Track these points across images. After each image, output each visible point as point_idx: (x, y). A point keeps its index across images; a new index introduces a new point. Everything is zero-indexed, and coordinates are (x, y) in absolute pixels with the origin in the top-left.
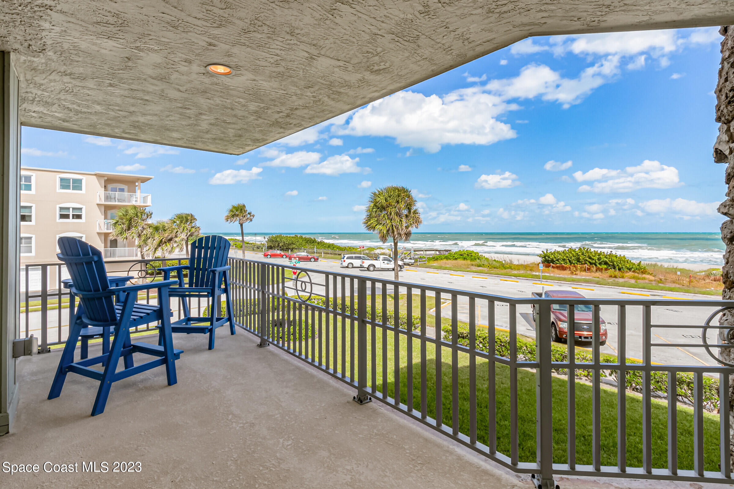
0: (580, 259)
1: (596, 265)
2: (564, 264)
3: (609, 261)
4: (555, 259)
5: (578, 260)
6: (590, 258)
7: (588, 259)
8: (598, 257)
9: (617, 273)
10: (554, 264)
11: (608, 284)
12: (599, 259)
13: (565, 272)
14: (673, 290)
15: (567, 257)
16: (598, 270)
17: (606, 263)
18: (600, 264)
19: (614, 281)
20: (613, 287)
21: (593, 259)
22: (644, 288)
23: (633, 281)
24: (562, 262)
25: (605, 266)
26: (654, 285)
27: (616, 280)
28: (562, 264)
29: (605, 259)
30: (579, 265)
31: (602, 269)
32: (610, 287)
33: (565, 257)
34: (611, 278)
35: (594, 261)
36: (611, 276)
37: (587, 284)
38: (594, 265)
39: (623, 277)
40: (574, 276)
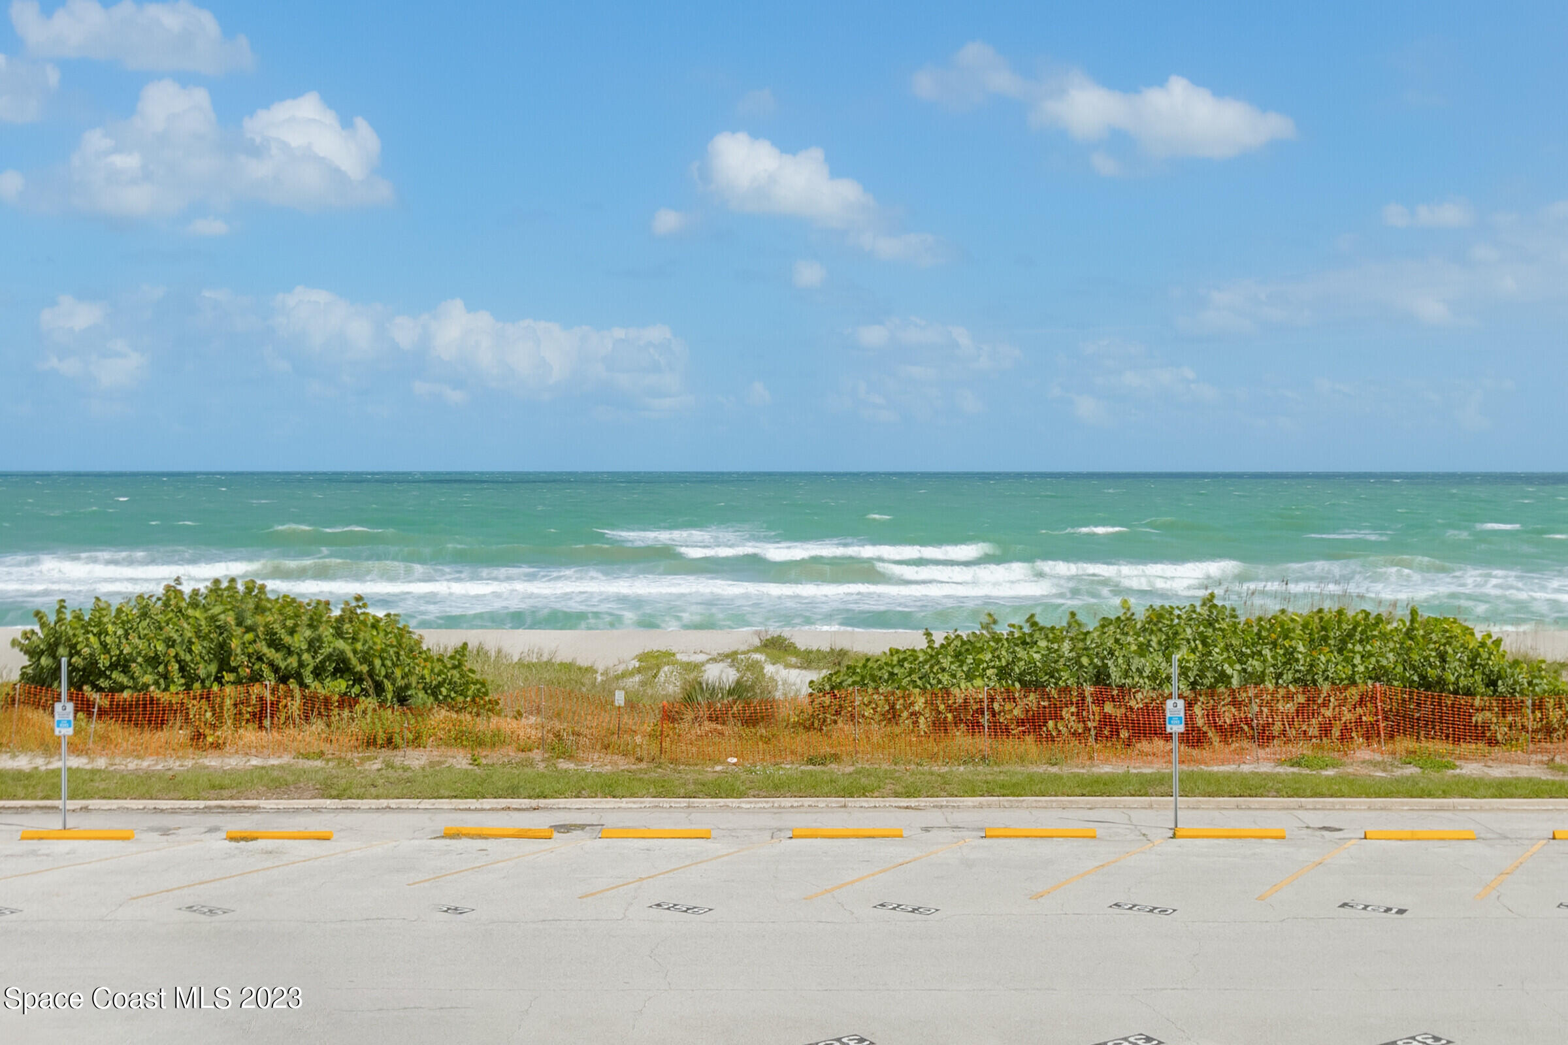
0: (230, 653)
1: (303, 685)
2: (157, 683)
3: (355, 652)
4: (103, 661)
5: (222, 657)
6: (274, 643)
7: (265, 650)
8: (308, 633)
9: (392, 717)
10: (100, 689)
11: (369, 789)
12: (314, 645)
13: (162, 735)
14: (619, 791)
15: (170, 643)
16: (315, 707)
17: (342, 668)
18: (318, 673)
19: (389, 765)
20: (393, 803)
21: (289, 652)
22: (513, 793)
23: (460, 760)
24: (148, 678)
25: (341, 685)
26: (542, 766)
27: (397, 757)
28: (146, 686)
29: (341, 644)
30: (228, 689)
31: (327, 701)
32: (384, 803)
33: (161, 647)
34: (371, 752)
35: (293, 662)
36: (371, 742)
37: (283, 804)
38: (293, 684)
39: (417, 741)
40: (212, 761)
